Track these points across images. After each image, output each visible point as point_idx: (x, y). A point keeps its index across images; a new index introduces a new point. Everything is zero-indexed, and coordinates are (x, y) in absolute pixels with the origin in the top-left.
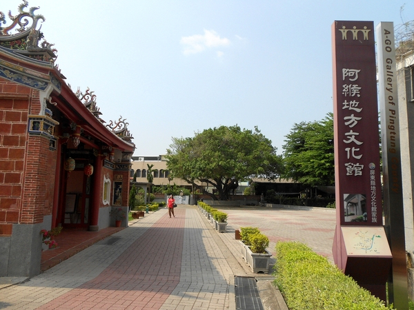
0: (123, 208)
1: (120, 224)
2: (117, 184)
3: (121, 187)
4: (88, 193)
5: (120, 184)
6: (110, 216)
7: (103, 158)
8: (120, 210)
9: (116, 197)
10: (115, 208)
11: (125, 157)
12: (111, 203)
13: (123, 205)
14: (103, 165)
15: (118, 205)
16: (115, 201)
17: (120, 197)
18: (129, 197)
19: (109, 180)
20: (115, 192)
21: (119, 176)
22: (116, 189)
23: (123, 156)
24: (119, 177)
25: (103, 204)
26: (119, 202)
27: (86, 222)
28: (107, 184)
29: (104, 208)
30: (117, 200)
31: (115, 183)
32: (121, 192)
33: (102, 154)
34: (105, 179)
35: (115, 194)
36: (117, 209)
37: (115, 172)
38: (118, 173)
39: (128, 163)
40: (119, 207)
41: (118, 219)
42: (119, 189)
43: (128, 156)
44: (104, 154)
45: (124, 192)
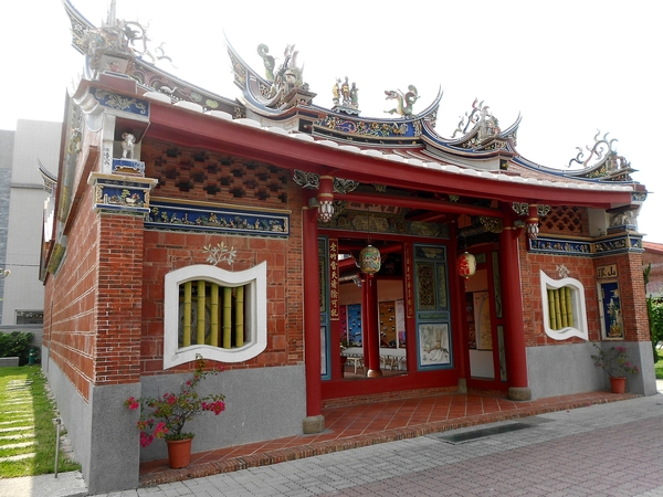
1: (622, 385)
2: (608, 289)
3: (616, 294)
5: (614, 286)
6: (598, 365)
8: (621, 350)
9: (609, 320)
10: (609, 346)
11: (616, 220)
12: (593, 336)
13: (628, 339)
14: (529, 250)
15: (616, 340)
16: (608, 330)
17: (618, 319)
19: (569, 281)
20: (606, 309)
21: (607, 269)
22: (606, 301)
23: (611, 220)
24: (609, 273)
25: (548, 337)
26: (619, 331)
27: (504, 378)
28: (572, 291)
29: (559, 347)
30: (614, 327)
31: (603, 286)
32: (618, 307)
33: (512, 225)
34: (545, 280)
35: (605, 312)
36: (613, 348)
37: (598, 261)
38: (605, 262)
39: (622, 234)
40: (619, 345)
41: (615, 375)
42: (614, 299)
43: (624, 217)
44: (516, 223)
45: (626, 305)
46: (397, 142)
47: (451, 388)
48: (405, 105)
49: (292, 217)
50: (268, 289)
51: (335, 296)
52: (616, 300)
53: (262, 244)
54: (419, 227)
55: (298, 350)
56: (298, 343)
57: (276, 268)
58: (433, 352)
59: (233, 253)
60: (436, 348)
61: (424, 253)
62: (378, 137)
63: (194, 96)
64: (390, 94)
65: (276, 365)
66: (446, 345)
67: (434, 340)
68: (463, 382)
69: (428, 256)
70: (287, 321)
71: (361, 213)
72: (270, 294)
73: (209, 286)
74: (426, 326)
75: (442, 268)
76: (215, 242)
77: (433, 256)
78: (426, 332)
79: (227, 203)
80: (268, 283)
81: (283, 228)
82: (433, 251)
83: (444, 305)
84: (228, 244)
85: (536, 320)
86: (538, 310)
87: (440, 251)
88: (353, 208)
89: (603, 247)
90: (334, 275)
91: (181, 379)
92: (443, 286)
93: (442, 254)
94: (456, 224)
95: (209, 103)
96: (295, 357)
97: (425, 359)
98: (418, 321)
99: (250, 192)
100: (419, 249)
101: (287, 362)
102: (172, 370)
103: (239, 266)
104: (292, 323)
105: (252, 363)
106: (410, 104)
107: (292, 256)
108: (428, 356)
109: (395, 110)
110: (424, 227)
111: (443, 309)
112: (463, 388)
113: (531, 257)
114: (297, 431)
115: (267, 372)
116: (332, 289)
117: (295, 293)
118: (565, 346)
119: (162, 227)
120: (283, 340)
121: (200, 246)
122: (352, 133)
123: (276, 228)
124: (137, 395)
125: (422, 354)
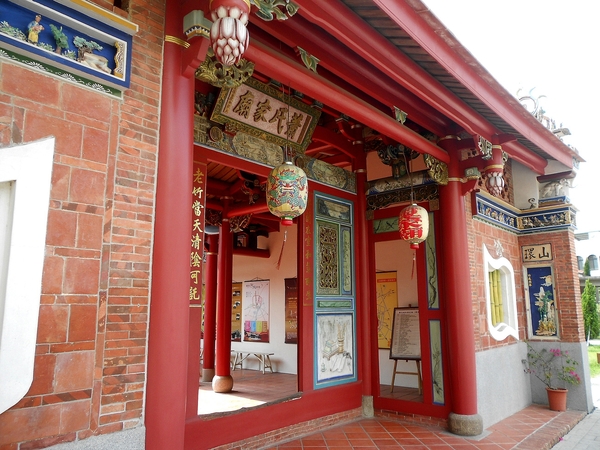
0: (565, 346)
1: (564, 400)
2: (537, 275)
3: (549, 281)
4: (436, 305)
5: (547, 271)
6: (527, 371)
7: (468, 187)
8: (556, 353)
9: (537, 314)
10: (539, 347)
11: (549, 190)
12: (523, 334)
13: (564, 339)
14: (474, 212)
15: (548, 340)
16: (536, 327)
17: (551, 313)
18: (580, 311)
19: (504, 263)
20: (533, 299)
21: (538, 250)
22: (534, 290)
23: (542, 191)
24: (540, 254)
25: (491, 338)
26: (552, 329)
27: (439, 398)
28: (502, 275)
29: (500, 350)
30: (544, 323)
31: (530, 271)
32: (551, 298)
33: (462, 174)
34: (487, 258)
35: (532, 303)
36: (544, 350)
37: (525, 239)
38: (535, 241)
39: (561, 206)
40: (553, 346)
41: (555, 385)
42: (546, 289)
43: (560, 187)
44: (469, 172)
45: (563, 295)
47: (354, 411)
49: (138, 48)
50: (53, 218)
51: (197, 263)
52: (549, 289)
54: (323, 169)
55: (129, 389)
56: (131, 369)
57: (83, 164)
58: (333, 358)
60: (338, 352)
61: (327, 209)
65: (61, 439)
66: (349, 346)
67: (335, 339)
68: (369, 401)
69: (332, 215)
70: (102, 312)
71: (246, 128)
74: (326, 319)
75: (347, 233)
77: (337, 215)
78: (326, 327)
80: (54, 202)
81: (112, 65)
82: (338, 208)
83: (347, 288)
86: (482, 299)
87: (346, 210)
88: (236, 116)
89: (533, 221)
90: (197, 225)
92: (348, 260)
93: (348, 214)
94: (364, 175)
96: (118, 408)
97: (323, 370)
98: (317, 311)
100: (321, 204)
101: (95, 428)
104: (117, 317)
107: (131, 142)
108: (329, 365)
110: (328, 172)
111: (347, 293)
112: (368, 410)
113: (475, 225)
116: (194, 250)
117: (132, 238)
118: (504, 348)
120: (86, 365)
123: (92, 61)
125: (321, 361)
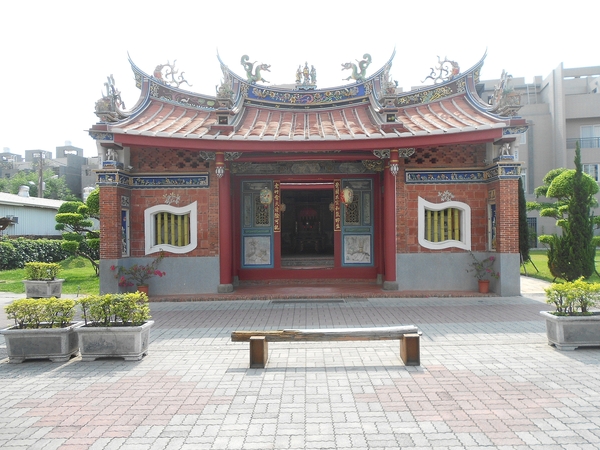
0: (497, 255)
12: (482, 247)
13: (497, 251)
14: (404, 182)
19: (452, 205)
20: (492, 225)
21: (492, 193)
25: (422, 247)
26: (495, 244)
28: (460, 211)
29: (433, 255)
31: (493, 206)
34: (423, 204)
35: (492, 228)
38: (491, 187)
39: (496, 164)
40: (493, 255)
42: (495, 218)
43: (504, 149)
45: (497, 223)
46: (347, 103)
47: (372, 280)
48: (359, 71)
49: (213, 175)
50: (198, 216)
51: (277, 217)
53: (195, 192)
54: (347, 167)
55: (216, 249)
56: (216, 245)
57: (202, 204)
58: (355, 254)
59: (178, 198)
60: (359, 252)
61: (350, 185)
62: (332, 102)
63: (200, 101)
64: (347, 66)
65: (203, 256)
66: (368, 250)
67: (357, 246)
68: (380, 276)
69: (354, 187)
70: (209, 233)
72: (199, 218)
73: (169, 215)
74: (350, 237)
75: (367, 196)
76: (169, 193)
77: (361, 187)
79: (176, 172)
80: (198, 213)
81: (206, 182)
82: (360, 183)
83: (368, 222)
84: (176, 193)
85: (410, 234)
86: (414, 226)
87: (366, 183)
89: (490, 174)
90: (277, 204)
91: (152, 259)
93: (369, 185)
95: (209, 103)
96: (214, 252)
97: (348, 259)
98: (343, 233)
99: (188, 164)
100: (347, 183)
101: (209, 255)
102: (149, 255)
103: (182, 204)
104: (212, 234)
105: (190, 254)
106: (363, 70)
107: (212, 197)
108: (352, 257)
109: (350, 77)
110: (351, 167)
111: (367, 225)
113: (408, 187)
114: (215, 291)
115: (198, 259)
116: (276, 212)
117: (214, 217)
118: (442, 254)
119: (143, 187)
120: (207, 243)
121: (161, 195)
122: (309, 103)
124: (116, 265)
125: (346, 255)
